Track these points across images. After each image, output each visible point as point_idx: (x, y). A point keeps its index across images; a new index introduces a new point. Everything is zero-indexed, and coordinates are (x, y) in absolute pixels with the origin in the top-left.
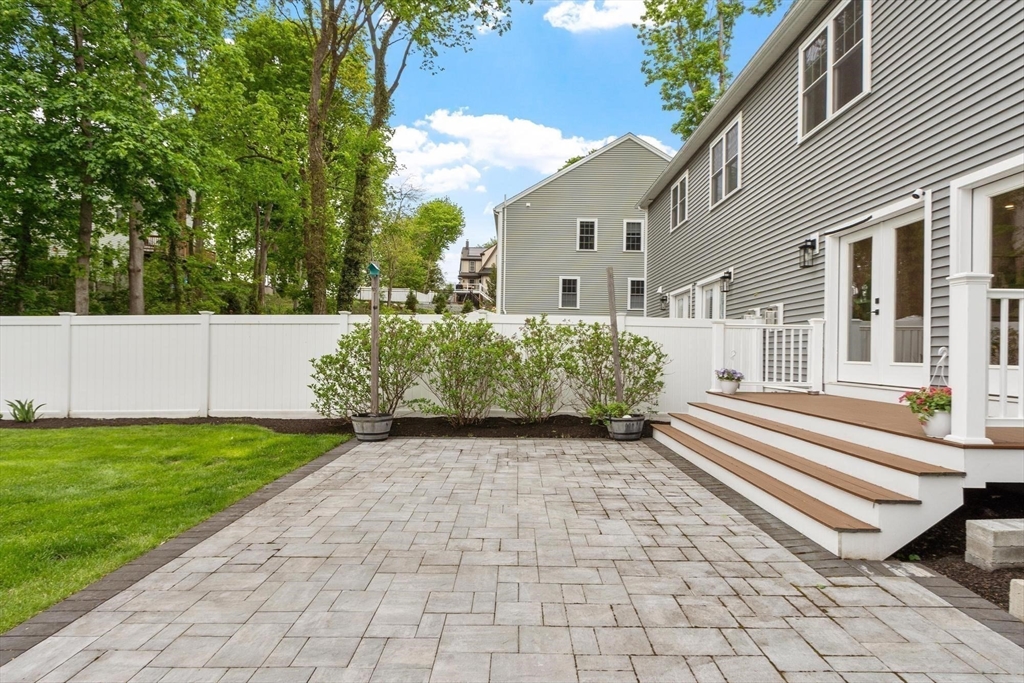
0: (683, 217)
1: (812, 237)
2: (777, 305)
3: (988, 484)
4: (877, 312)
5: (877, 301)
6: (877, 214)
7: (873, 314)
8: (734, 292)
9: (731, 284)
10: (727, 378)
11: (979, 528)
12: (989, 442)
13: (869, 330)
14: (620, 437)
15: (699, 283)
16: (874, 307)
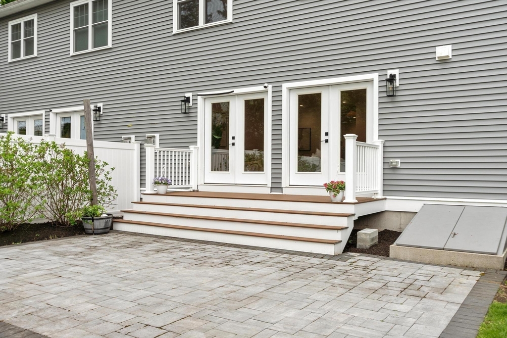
0: (29, 50)
1: (187, 95)
2: (155, 135)
3: (358, 217)
4: (233, 144)
5: (233, 138)
6: (237, 91)
7: (230, 146)
8: (103, 122)
9: (100, 116)
10: (164, 184)
11: (364, 233)
12: (357, 201)
13: (227, 155)
14: (99, 231)
15: (54, 111)
16: (231, 141)
